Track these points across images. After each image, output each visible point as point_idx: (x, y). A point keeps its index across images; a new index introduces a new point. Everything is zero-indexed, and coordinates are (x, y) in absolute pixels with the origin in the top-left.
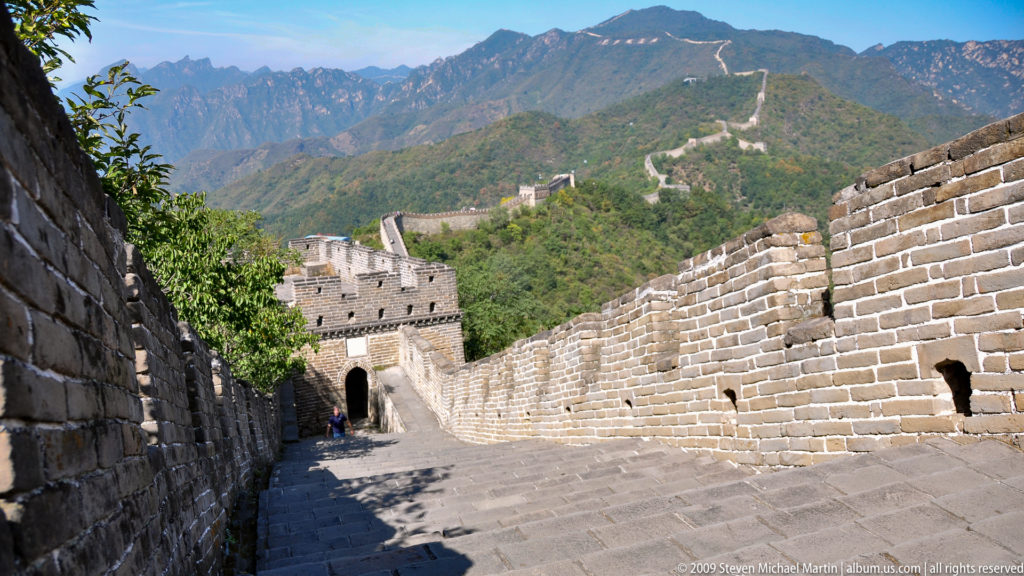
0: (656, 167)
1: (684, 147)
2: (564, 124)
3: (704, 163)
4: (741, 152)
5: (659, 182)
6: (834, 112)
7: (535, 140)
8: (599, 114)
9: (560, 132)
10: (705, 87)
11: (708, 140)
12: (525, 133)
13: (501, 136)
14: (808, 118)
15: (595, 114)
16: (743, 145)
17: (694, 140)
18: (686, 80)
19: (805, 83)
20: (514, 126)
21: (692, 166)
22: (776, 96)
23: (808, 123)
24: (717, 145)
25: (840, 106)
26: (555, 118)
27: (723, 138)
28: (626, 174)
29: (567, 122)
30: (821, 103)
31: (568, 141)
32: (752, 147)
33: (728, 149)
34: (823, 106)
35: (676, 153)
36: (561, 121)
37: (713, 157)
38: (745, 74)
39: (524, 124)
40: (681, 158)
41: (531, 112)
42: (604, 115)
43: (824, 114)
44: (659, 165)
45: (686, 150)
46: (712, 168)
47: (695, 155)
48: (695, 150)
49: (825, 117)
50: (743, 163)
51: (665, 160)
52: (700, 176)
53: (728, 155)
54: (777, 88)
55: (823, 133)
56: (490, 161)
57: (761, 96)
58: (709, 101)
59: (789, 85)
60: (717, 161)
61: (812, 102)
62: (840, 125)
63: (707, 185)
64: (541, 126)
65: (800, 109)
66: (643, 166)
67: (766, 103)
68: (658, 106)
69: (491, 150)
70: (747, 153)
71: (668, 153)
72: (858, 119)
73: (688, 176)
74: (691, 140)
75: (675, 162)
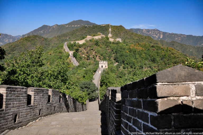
0: (69, 48)
1: (85, 39)
2: (46, 39)
3: (95, 46)
4: (110, 43)
5: (69, 55)
6: (131, 36)
7: (33, 44)
8: (58, 36)
9: (44, 42)
10: (92, 28)
11: (96, 38)
12: (31, 42)
13: (20, 43)
14: (124, 37)
15: (56, 36)
16: (111, 40)
17: (90, 36)
18: (86, 26)
19: (121, 28)
20: (26, 40)
21: (89, 48)
22: (114, 30)
23: (124, 39)
24: (100, 40)
25: (132, 34)
26: (43, 37)
27: (102, 37)
28: (52, 52)
29: (47, 39)
30: (127, 33)
31: (47, 45)
32: (115, 41)
33: (105, 41)
34: (127, 34)
35: (81, 42)
36: (45, 38)
37: (99, 44)
38: (104, 25)
39: (31, 39)
40: (84, 44)
41: (34, 35)
42: (60, 37)
43: (128, 36)
44: (71, 47)
45: (86, 41)
46: (100, 49)
47: (91, 43)
48: (90, 40)
49: (129, 37)
50: (112, 47)
51: (75, 45)
52: (94, 53)
53: (105, 44)
54: (114, 28)
55: (129, 41)
56: (13, 51)
57: (110, 30)
58: (93, 32)
59: (117, 28)
60: (101, 46)
61: (124, 33)
62: (133, 39)
63: (98, 57)
64: (37, 40)
65: (121, 35)
66: (62, 47)
67: (112, 32)
68: (77, 33)
69: (14, 47)
70: (113, 43)
71: (77, 42)
72: (138, 38)
73: (87, 53)
74: (88, 37)
75: (80, 46)
